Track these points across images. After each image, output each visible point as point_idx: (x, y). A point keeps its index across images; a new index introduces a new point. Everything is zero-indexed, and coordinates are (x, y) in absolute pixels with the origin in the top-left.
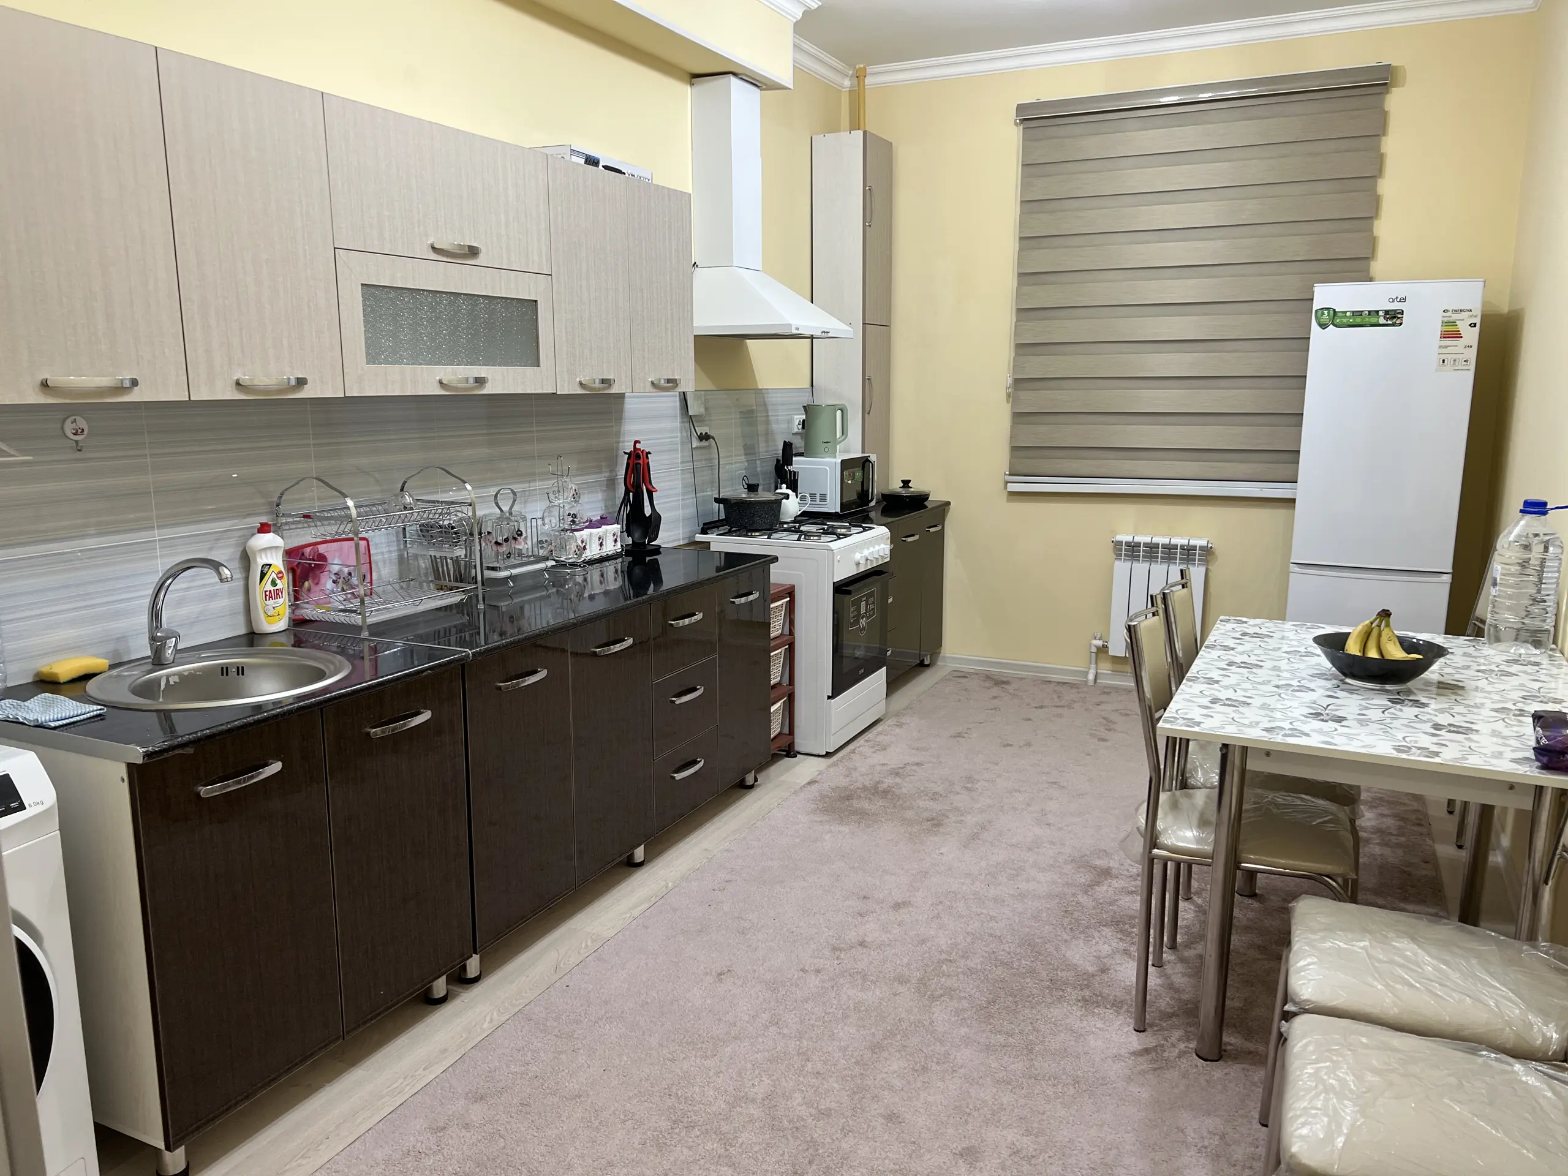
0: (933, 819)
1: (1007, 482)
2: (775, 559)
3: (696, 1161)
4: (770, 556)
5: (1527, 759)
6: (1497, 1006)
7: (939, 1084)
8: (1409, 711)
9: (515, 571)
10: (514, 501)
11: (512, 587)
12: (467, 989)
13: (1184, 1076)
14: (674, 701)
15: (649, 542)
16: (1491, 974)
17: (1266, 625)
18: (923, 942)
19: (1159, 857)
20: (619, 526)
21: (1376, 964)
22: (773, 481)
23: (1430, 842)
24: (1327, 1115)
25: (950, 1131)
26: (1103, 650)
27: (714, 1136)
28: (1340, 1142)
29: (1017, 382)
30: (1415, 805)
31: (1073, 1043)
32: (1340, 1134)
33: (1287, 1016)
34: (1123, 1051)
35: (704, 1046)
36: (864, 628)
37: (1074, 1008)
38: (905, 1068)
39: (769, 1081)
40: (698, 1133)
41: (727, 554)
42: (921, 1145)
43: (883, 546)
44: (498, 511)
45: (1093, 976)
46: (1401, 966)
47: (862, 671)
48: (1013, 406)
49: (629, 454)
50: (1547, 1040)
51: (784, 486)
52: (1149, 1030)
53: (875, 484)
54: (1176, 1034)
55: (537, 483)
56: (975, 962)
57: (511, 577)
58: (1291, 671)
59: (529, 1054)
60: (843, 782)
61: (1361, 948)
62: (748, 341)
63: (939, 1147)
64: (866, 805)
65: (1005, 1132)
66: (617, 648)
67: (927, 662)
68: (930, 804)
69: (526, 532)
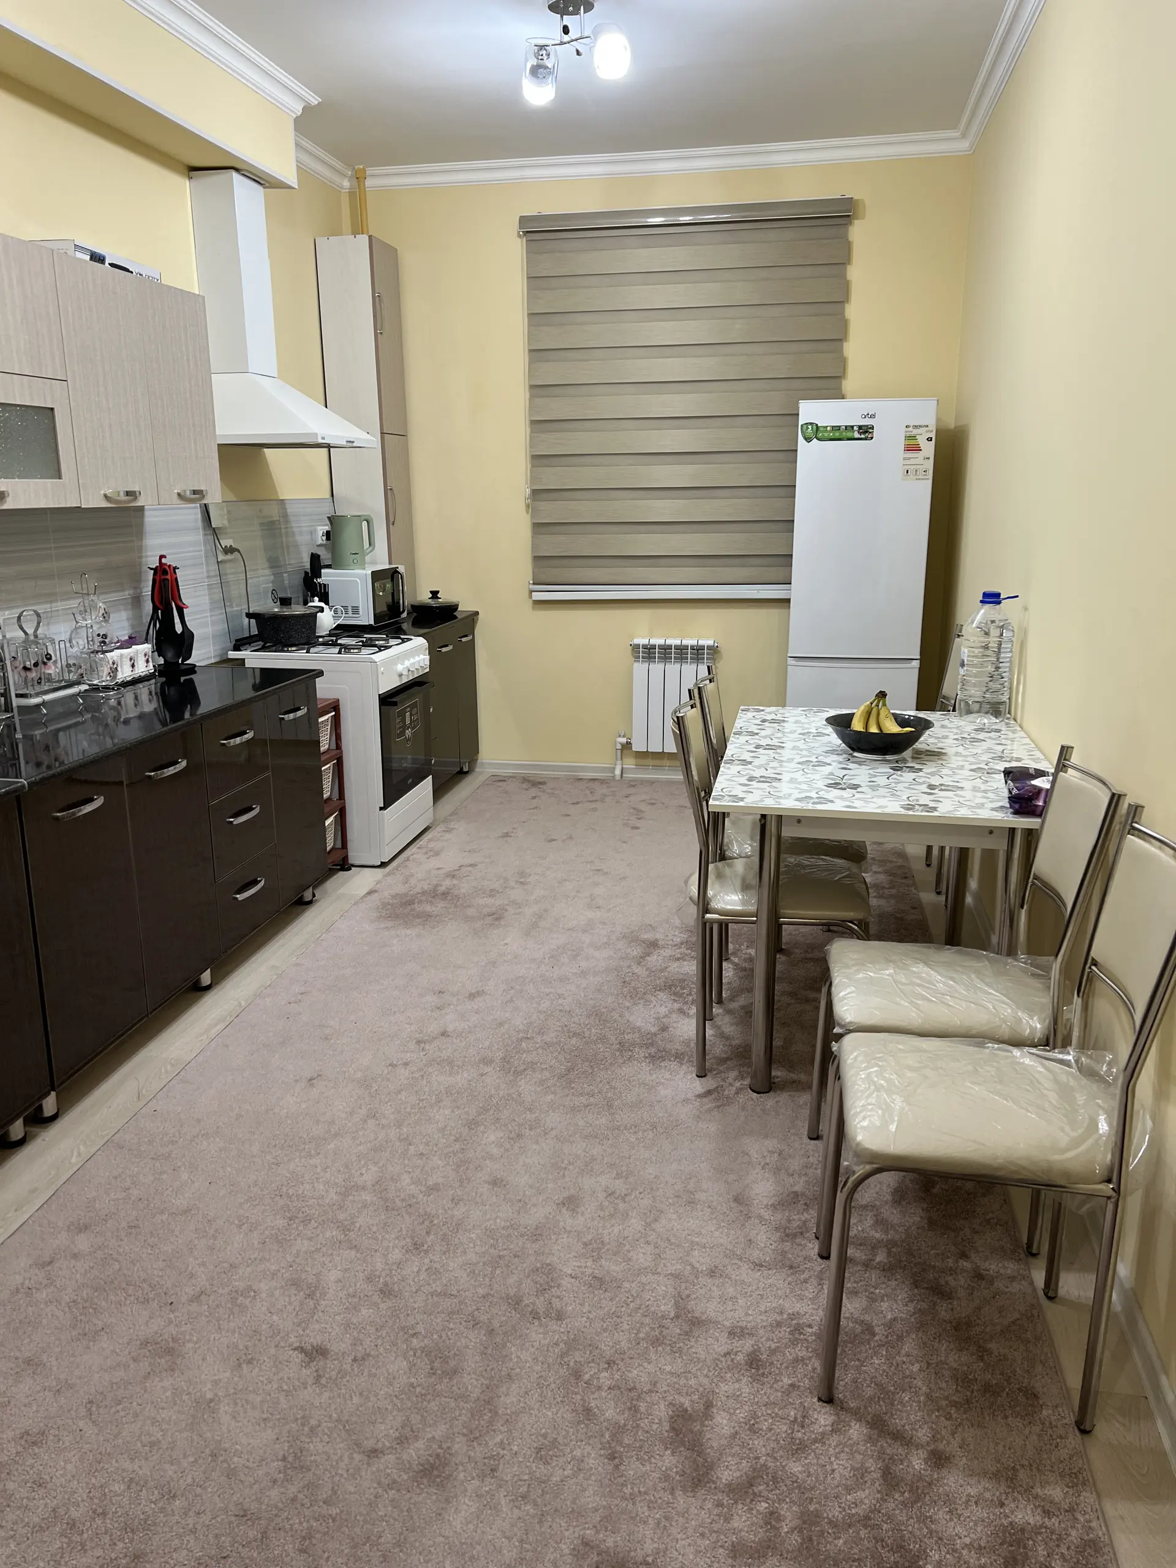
0: (493, 914)
1: (531, 591)
2: (320, 673)
3: (318, 1250)
4: (314, 670)
5: (1002, 807)
6: (994, 1008)
7: (535, 1147)
8: (908, 776)
9: (48, 697)
10: (39, 623)
11: (45, 715)
12: (47, 1127)
13: (744, 1109)
14: (232, 822)
15: (182, 661)
16: (987, 984)
17: (781, 711)
18: (501, 1025)
19: (712, 921)
20: (150, 646)
21: (902, 987)
22: (301, 595)
23: (914, 891)
24: (881, 1108)
25: (550, 1185)
26: (627, 746)
27: (332, 1225)
28: (893, 1128)
29: (535, 493)
30: (900, 862)
31: (646, 1094)
32: (892, 1122)
33: (838, 1038)
34: (690, 1095)
35: (307, 1147)
36: (409, 739)
37: (644, 1064)
38: (502, 1138)
39: (376, 1169)
40: (316, 1225)
41: (263, 670)
42: (527, 1201)
43: (422, 657)
44: (22, 634)
45: (655, 1035)
46: (919, 985)
47: (410, 781)
48: (532, 517)
49: (155, 570)
50: (1032, 1028)
51: (316, 599)
52: (709, 1074)
53: (406, 595)
54: (733, 1074)
55: (59, 603)
56: (550, 1037)
57: (44, 703)
58: (808, 750)
59: (128, 1179)
60: (400, 889)
61: (888, 975)
62: (266, 450)
63: (544, 1200)
64: (428, 908)
65: (599, 1179)
66: (171, 771)
67: (465, 769)
68: (490, 901)
69: (56, 655)
